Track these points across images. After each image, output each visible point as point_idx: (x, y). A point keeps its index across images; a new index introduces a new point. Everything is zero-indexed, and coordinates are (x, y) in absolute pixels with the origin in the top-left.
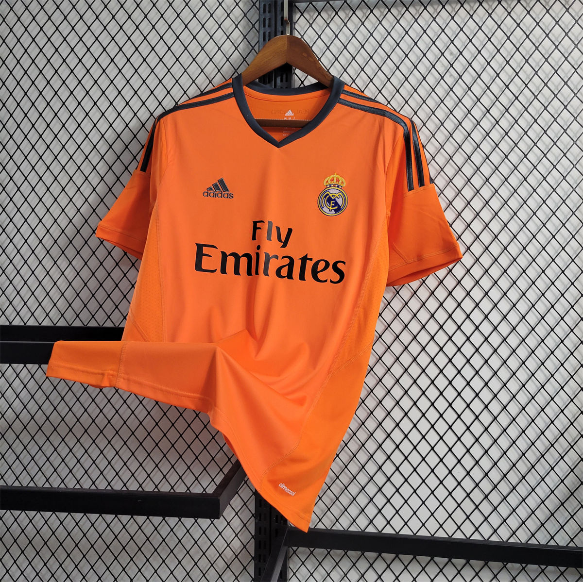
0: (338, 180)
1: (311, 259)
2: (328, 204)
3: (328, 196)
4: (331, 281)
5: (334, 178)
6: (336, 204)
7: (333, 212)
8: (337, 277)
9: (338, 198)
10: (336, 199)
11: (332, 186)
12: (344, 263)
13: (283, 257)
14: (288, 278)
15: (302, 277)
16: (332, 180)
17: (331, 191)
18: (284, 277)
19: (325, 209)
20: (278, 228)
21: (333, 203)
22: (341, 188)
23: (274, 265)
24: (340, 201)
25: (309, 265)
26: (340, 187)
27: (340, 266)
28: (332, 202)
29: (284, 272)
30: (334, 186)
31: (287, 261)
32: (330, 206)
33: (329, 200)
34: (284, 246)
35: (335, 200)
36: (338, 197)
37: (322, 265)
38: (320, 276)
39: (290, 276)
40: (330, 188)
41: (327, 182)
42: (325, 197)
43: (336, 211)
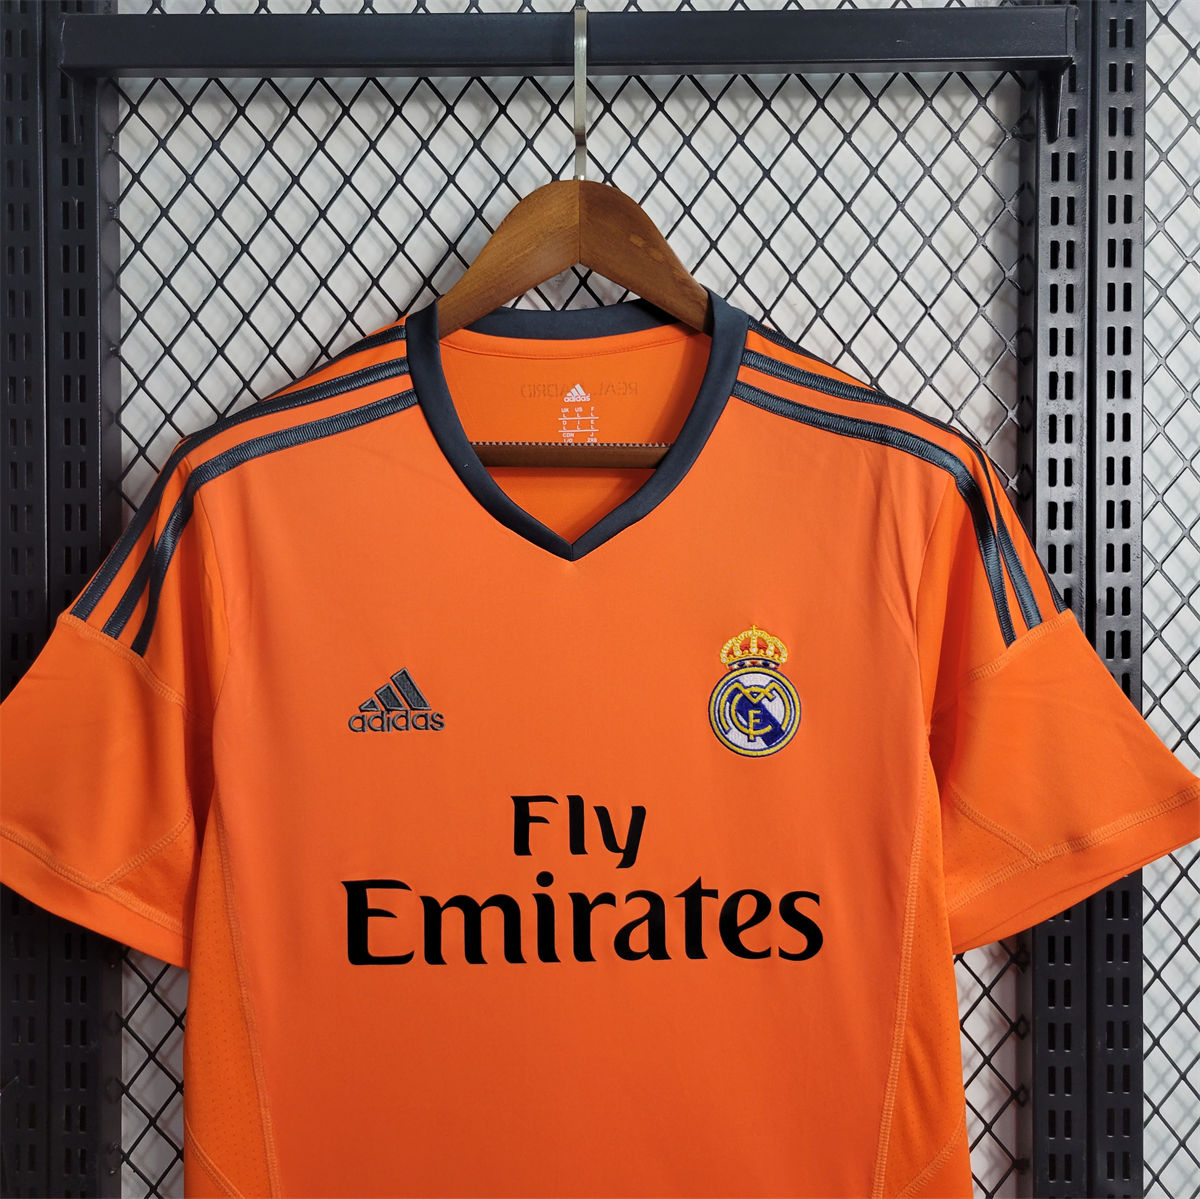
0: (762, 646)
1: (714, 894)
2: (741, 718)
3: (738, 697)
4: (783, 954)
5: (748, 640)
6: (766, 718)
7: (760, 743)
8: (799, 942)
9: (770, 700)
10: (765, 702)
11: (748, 663)
12: (815, 898)
13: (630, 897)
14: (655, 957)
15: (695, 949)
16: (745, 647)
17: (747, 680)
18: (638, 956)
19: (736, 736)
20: (602, 813)
21: (756, 716)
22: (774, 669)
23: (604, 924)
24: (776, 709)
25: (711, 909)
26: (773, 665)
27: (803, 906)
28: (752, 713)
29: (639, 940)
30: (754, 665)
31: (642, 907)
32: (748, 728)
33: (745, 706)
34: (629, 860)
35: (759, 706)
36: (770, 696)
37: (746, 909)
38: (747, 939)
39: (658, 950)
40: (743, 671)
41: (731, 652)
42: (730, 699)
43: (770, 739)
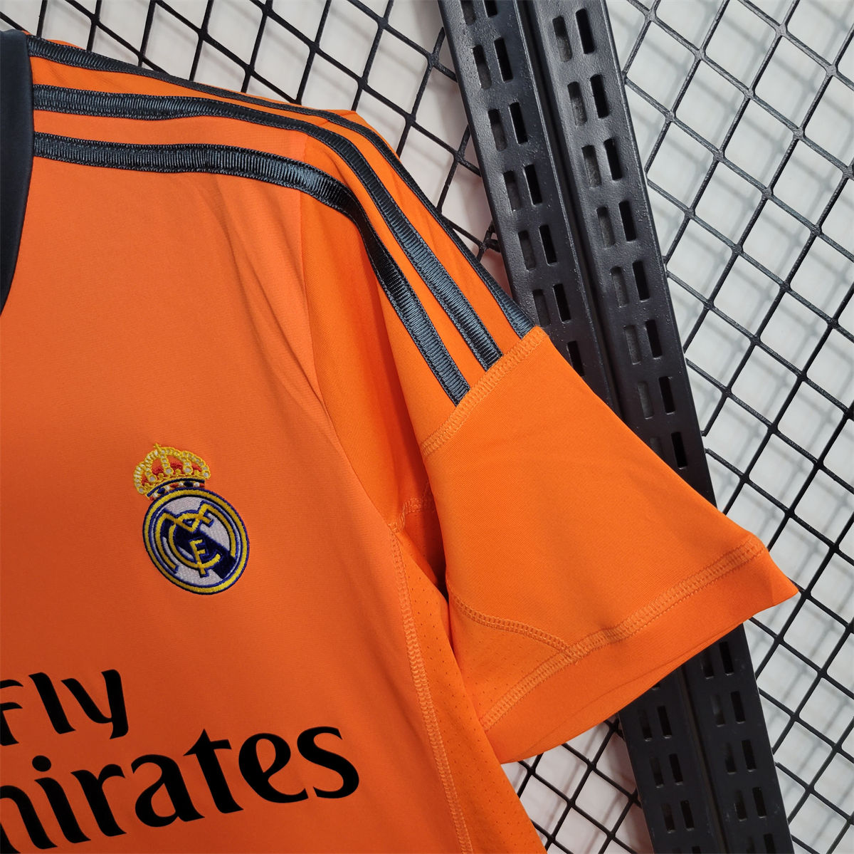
0: (176, 466)
1: (225, 744)
2: (184, 552)
3: (172, 529)
4: (321, 794)
5: (157, 461)
6: (211, 547)
7: (214, 577)
8: (334, 780)
9: (209, 525)
10: (204, 528)
11: (168, 488)
12: (335, 731)
13: (135, 765)
14: (186, 819)
15: (226, 803)
16: (158, 471)
17: (175, 507)
18: (167, 821)
19: (185, 573)
20: (73, 685)
21: (199, 547)
22: (201, 488)
23: (121, 796)
24: (217, 533)
25: (229, 761)
26: (197, 484)
27: (322, 742)
28: (194, 543)
29: (162, 804)
30: (176, 488)
31: (152, 773)
32: (195, 561)
33: (183, 537)
34: (120, 728)
35: (199, 534)
36: (205, 520)
37: (266, 755)
38: (277, 782)
39: (186, 810)
40: (166, 498)
41: (145, 480)
42: (165, 532)
